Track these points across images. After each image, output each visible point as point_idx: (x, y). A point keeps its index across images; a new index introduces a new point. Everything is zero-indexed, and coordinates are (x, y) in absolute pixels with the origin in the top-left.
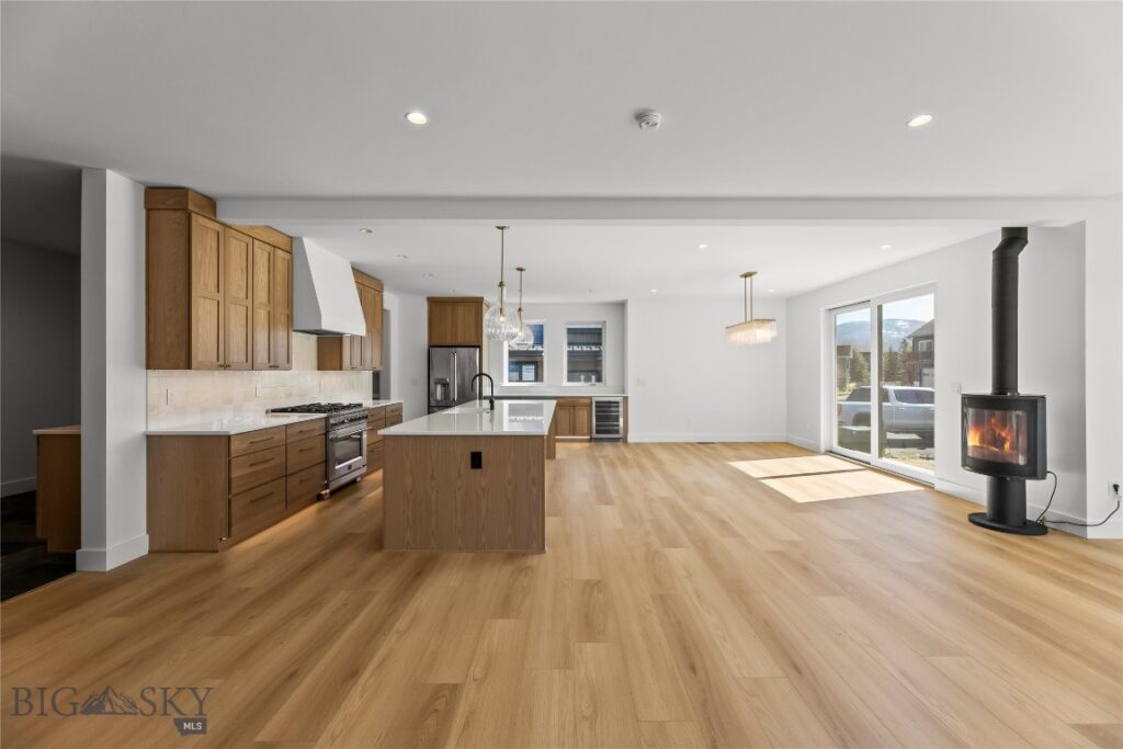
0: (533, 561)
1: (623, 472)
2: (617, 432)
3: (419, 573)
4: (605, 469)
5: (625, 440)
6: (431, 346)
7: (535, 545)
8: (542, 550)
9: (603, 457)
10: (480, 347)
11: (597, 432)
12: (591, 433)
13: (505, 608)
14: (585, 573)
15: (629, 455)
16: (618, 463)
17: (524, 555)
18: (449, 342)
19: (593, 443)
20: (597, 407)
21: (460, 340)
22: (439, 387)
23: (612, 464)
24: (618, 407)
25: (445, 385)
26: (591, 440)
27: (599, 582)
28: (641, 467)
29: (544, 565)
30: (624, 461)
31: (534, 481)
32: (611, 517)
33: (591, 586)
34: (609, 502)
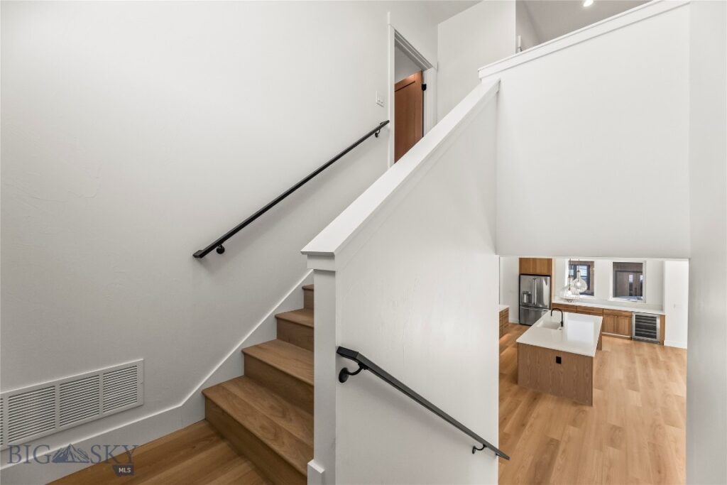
0: (587, 408)
1: (652, 371)
2: (655, 337)
3: (535, 399)
4: (638, 365)
5: (662, 343)
6: (521, 274)
7: (587, 401)
8: (591, 404)
9: (640, 355)
10: (550, 276)
11: (637, 334)
12: (631, 334)
13: (574, 422)
14: (614, 421)
15: (661, 358)
16: (650, 363)
17: (582, 404)
18: (531, 272)
19: (632, 341)
20: (636, 318)
21: (538, 272)
22: (525, 296)
23: (645, 363)
24: (655, 320)
25: (529, 296)
26: (631, 339)
27: (620, 428)
28: (668, 369)
29: (593, 411)
30: (655, 361)
31: (587, 375)
32: (635, 398)
33: (615, 428)
34: (635, 389)
